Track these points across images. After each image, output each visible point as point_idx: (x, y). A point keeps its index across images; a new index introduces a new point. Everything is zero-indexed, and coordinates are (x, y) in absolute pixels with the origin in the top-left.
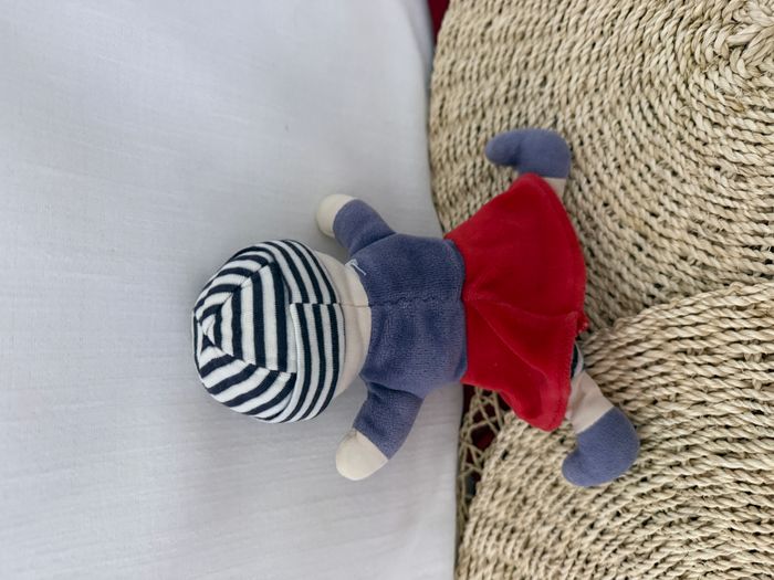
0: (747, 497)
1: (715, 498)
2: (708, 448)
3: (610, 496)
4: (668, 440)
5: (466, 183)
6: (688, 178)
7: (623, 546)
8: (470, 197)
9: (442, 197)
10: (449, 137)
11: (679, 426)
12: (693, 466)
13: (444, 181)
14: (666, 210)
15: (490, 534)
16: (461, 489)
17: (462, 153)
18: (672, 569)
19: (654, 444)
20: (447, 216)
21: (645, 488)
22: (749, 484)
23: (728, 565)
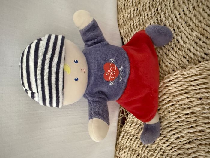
3: (176, 131)
5: (131, 16)
7: (179, 149)
9: (121, 22)
13: (122, 16)
15: (128, 138)
16: (119, 122)
20: (122, 29)
21: (192, 130)
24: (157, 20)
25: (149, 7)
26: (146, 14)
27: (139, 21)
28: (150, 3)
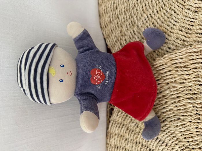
0: (196, 111)
1: (186, 112)
2: (185, 97)
4: (172, 95)
5: (110, 20)
6: (179, 13)
8: (111, 24)
10: (105, 6)
11: (175, 91)
12: (179, 102)
14: (172, 24)
15: (117, 126)
16: (108, 113)
17: (109, 11)
18: (171, 134)
19: (167, 97)
22: (197, 107)
23: (189, 132)
24: (132, 22)
25: (124, 11)
26: (122, 18)
27: (118, 23)
28: (125, 8)
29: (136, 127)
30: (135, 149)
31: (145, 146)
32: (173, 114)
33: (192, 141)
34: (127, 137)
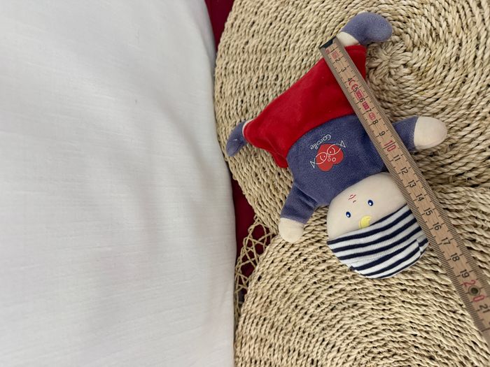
0: (379, 292)
1: (364, 294)
3: (314, 297)
7: (322, 322)
9: (223, 138)
10: (226, 104)
12: (354, 278)
13: (224, 129)
15: (253, 322)
16: (236, 299)
18: (345, 331)
21: (331, 291)
22: (379, 286)
23: (371, 326)
29: (286, 321)
30: (287, 362)
31: (304, 356)
32: (346, 298)
33: (377, 341)
34: (272, 341)
